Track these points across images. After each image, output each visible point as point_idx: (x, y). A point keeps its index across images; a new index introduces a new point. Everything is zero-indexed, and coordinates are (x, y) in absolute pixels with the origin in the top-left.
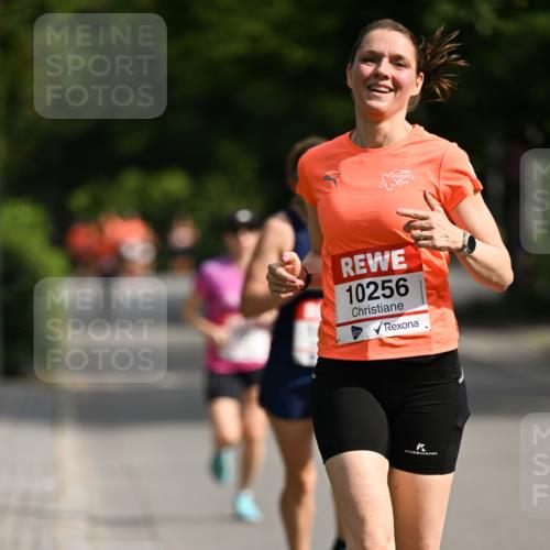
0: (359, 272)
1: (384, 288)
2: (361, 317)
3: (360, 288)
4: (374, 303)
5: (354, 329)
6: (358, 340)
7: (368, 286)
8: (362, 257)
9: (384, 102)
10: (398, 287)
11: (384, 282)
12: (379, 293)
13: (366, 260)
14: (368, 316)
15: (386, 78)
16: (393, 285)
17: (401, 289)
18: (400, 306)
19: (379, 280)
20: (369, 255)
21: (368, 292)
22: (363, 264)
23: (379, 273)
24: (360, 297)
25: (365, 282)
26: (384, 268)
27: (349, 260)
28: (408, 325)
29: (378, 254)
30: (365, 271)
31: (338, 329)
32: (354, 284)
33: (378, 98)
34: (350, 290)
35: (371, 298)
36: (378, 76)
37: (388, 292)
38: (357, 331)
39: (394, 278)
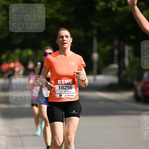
0: (63, 83)
1: (67, 87)
2: (62, 93)
3: (62, 87)
4: (65, 90)
5: (60, 95)
6: (61, 97)
7: (65, 87)
8: (64, 80)
9: (66, 46)
10: (70, 87)
11: (68, 86)
12: (66, 88)
13: (64, 81)
14: (64, 93)
15: (65, 40)
16: (69, 87)
17: (71, 88)
18: (70, 91)
19: (67, 85)
20: (65, 80)
21: (64, 88)
22: (64, 82)
23: (67, 84)
24: (62, 89)
25: (64, 86)
26: (68, 83)
27: (60, 81)
28: (71, 95)
29: (67, 80)
30: (64, 83)
31: (56, 94)
32: (61, 86)
33: (65, 45)
34: (60, 87)
35: (65, 89)
36: (64, 41)
37: (68, 88)
38: (61, 95)
39: (70, 85)
